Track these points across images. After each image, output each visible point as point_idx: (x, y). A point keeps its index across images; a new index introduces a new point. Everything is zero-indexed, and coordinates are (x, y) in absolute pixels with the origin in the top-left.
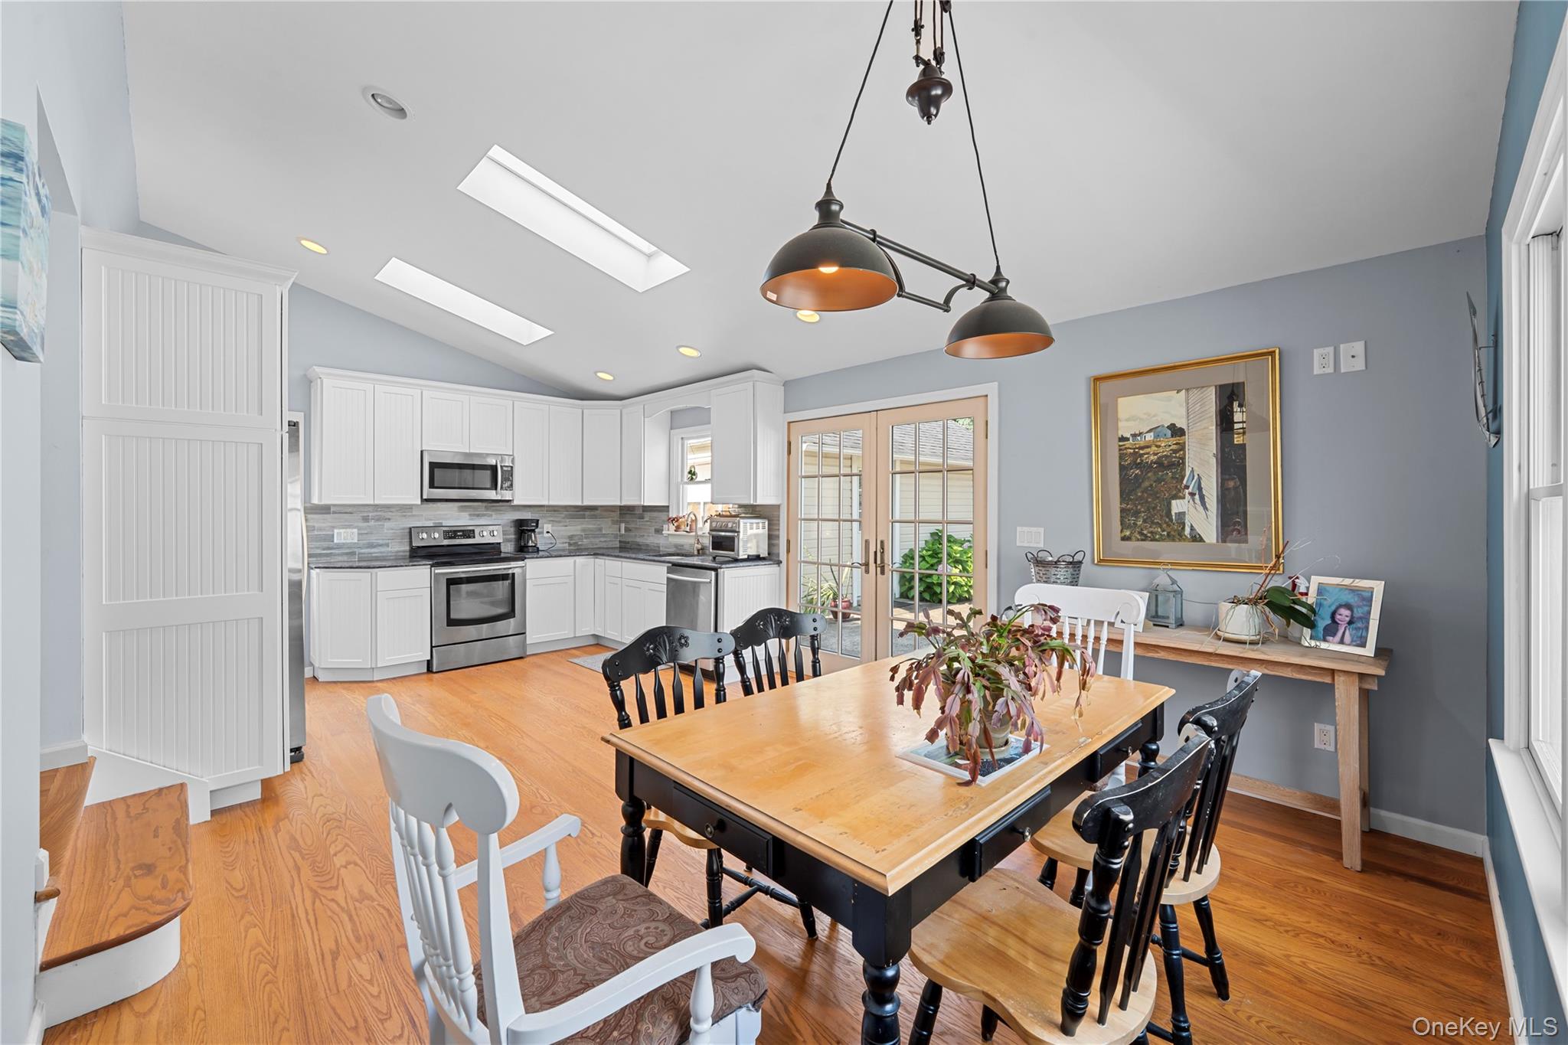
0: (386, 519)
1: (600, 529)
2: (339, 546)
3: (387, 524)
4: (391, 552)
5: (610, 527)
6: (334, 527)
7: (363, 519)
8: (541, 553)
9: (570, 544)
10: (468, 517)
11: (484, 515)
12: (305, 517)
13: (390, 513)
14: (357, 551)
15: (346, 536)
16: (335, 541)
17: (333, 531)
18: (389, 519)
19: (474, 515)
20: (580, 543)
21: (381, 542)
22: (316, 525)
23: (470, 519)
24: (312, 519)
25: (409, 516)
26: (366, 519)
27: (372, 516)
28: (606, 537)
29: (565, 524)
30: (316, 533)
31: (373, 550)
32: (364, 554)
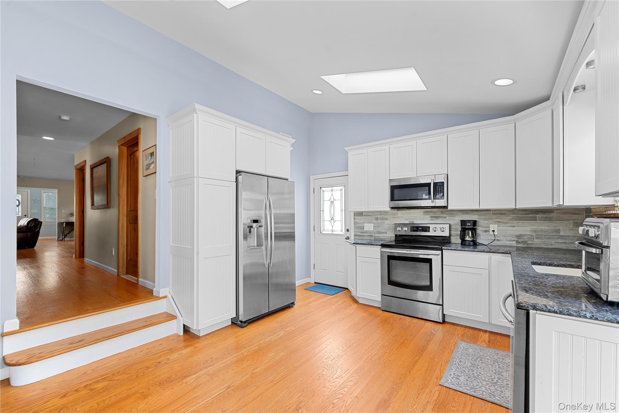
0: (385, 219)
1: (558, 231)
2: (366, 232)
3: (386, 222)
4: (388, 237)
5: (571, 230)
6: (364, 223)
7: (376, 219)
8: (480, 248)
9: (518, 242)
10: (429, 218)
11: (440, 217)
12: (354, 217)
13: (387, 216)
14: (373, 235)
15: (369, 227)
16: (365, 229)
17: (364, 224)
18: (387, 219)
19: (434, 217)
20: (530, 242)
21: (383, 231)
22: (358, 221)
23: (432, 220)
24: (357, 219)
25: (396, 217)
26: (377, 219)
27: (379, 217)
28: (565, 239)
29: (513, 225)
30: (358, 225)
31: (380, 235)
32: (376, 236)
